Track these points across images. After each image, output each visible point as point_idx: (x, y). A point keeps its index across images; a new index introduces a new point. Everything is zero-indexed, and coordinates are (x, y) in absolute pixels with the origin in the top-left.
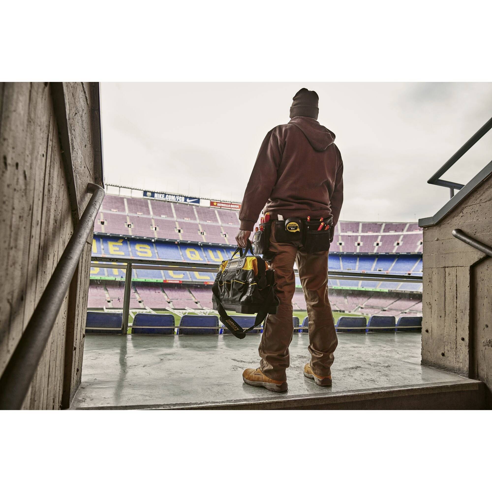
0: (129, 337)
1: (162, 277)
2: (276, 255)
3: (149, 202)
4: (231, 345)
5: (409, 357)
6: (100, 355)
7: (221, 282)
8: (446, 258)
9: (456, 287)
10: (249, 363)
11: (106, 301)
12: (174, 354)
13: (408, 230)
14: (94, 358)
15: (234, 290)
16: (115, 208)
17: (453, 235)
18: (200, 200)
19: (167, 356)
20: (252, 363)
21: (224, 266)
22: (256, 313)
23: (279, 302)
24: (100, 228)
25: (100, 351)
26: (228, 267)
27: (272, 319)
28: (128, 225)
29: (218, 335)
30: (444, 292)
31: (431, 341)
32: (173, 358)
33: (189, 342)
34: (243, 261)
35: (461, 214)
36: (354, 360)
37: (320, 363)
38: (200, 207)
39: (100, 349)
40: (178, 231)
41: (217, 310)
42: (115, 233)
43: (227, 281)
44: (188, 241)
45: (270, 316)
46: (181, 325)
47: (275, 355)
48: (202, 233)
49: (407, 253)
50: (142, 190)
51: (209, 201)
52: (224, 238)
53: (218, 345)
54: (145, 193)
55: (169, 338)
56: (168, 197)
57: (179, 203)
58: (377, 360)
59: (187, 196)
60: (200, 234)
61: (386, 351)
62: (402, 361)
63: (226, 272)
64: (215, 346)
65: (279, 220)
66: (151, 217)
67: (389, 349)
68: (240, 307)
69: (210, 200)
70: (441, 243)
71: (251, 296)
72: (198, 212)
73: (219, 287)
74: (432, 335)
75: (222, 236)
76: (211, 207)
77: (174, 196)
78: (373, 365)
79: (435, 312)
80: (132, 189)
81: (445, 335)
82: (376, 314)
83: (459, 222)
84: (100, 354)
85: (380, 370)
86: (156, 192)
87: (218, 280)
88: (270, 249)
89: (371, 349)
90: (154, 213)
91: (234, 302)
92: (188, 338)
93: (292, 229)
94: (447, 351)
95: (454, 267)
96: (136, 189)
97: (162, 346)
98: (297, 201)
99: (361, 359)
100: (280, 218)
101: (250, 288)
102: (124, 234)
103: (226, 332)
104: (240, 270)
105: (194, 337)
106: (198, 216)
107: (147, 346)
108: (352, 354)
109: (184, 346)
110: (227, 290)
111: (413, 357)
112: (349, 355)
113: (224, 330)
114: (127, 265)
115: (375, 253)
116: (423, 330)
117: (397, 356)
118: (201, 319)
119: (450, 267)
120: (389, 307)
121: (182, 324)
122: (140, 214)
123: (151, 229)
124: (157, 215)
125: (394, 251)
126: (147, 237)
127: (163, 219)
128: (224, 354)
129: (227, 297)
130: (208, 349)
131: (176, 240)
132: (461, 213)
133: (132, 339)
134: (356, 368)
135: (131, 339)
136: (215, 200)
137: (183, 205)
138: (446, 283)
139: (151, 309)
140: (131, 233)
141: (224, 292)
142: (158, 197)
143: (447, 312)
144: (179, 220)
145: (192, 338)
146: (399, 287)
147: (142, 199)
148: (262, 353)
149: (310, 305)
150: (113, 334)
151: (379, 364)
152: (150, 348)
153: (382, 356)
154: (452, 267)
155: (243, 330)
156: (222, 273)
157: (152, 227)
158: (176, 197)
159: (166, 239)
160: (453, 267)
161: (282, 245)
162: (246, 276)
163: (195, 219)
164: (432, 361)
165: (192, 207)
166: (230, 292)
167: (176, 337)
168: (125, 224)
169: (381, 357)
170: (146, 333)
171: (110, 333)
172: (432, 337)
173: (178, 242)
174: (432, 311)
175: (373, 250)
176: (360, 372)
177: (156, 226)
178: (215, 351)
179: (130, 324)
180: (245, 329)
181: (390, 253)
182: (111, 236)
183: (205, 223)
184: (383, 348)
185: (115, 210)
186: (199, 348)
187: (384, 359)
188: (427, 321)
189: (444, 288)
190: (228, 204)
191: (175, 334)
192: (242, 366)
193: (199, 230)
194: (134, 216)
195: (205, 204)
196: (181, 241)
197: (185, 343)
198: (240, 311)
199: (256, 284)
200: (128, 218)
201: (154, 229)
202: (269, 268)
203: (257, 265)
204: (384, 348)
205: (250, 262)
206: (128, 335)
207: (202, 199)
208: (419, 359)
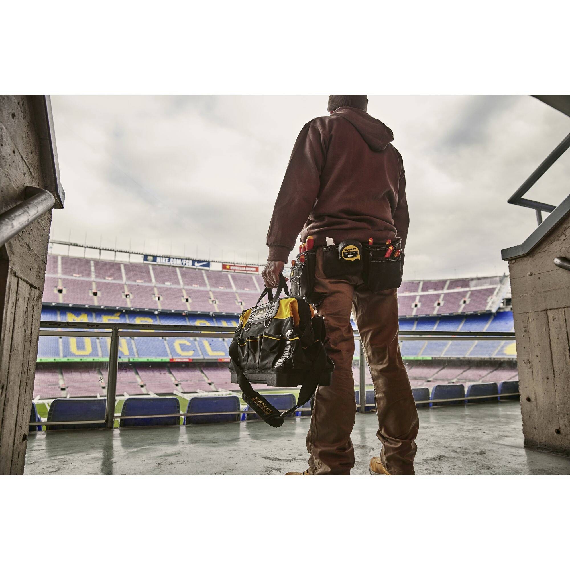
0: (117, 432)
1: (167, 356)
2: (326, 297)
3: (150, 267)
4: (258, 436)
5: (501, 437)
6: (66, 463)
7: (242, 341)
8: (546, 297)
9: (566, 335)
10: (288, 460)
11: (101, 388)
12: (179, 454)
13: (449, 288)
14: (54, 470)
15: (263, 350)
16: (110, 276)
17: (556, 265)
18: (211, 263)
19: (168, 458)
20: (292, 461)
21: (245, 318)
22: (300, 384)
23: (334, 366)
24: (93, 300)
25: (67, 457)
26: (251, 317)
27: (325, 394)
28: (126, 296)
29: (239, 422)
30: (549, 344)
31: (536, 413)
32: (177, 460)
33: (200, 435)
34: (274, 306)
35: (563, 237)
36: (431, 446)
37: (398, 456)
38: (211, 271)
39: (68, 454)
40: (185, 300)
41: (237, 383)
42: (110, 306)
43: (252, 338)
44: (197, 312)
45: (322, 389)
46: (188, 411)
47: (332, 449)
48: (214, 302)
49: (450, 314)
50: (142, 254)
51: (221, 265)
52: (239, 306)
53: (240, 436)
54: (146, 257)
55: (173, 430)
56: (172, 261)
57: (186, 268)
58: (464, 444)
59: (194, 259)
60: (211, 302)
61: (468, 431)
62: (495, 443)
63: (249, 325)
64: (236, 439)
65: (328, 245)
66: (153, 285)
67: (470, 428)
68: (274, 377)
69: (222, 263)
70: (537, 277)
71: (291, 358)
72: (208, 277)
73: (239, 349)
74: (536, 404)
75: (237, 304)
76: (224, 271)
77: (180, 260)
78: (460, 452)
79: (538, 372)
80: (130, 253)
81: (557, 403)
82: (420, 386)
83: (560, 248)
84: (66, 461)
85: (473, 459)
86: (159, 255)
87: (237, 338)
88: (316, 289)
89: (447, 428)
90: (157, 280)
91: (263, 369)
92: (199, 428)
93: (349, 256)
94: (564, 426)
95: (561, 309)
96: (135, 253)
97: (162, 443)
98: (352, 217)
99: (439, 445)
100: (330, 241)
101: (289, 346)
102: (121, 306)
103: (250, 417)
104: (272, 319)
105: (208, 427)
106: (209, 282)
107: (139, 444)
108: (424, 437)
109: (193, 441)
110: (252, 352)
111: (506, 437)
112: (422, 440)
113: (248, 414)
114: (112, 332)
115: (414, 316)
116: (523, 398)
117: (485, 437)
118: (216, 401)
119: (554, 309)
120: (434, 377)
121: (189, 409)
122: (139, 282)
123: (154, 299)
124: (160, 283)
125: (435, 313)
126: (149, 309)
127: (167, 286)
128: (251, 449)
129: (252, 362)
130: (226, 443)
131: (184, 311)
132: (563, 235)
133: (121, 435)
134: (440, 459)
135: (119, 435)
136: (228, 263)
137: (191, 270)
138: (550, 332)
139: (156, 394)
140: (129, 304)
141: (248, 355)
142: (161, 262)
143: (557, 372)
144: (186, 287)
145: (204, 428)
146: (444, 353)
147: (142, 265)
148: (313, 447)
149: (376, 370)
150: (93, 429)
151: (468, 451)
152: (143, 448)
153: (466, 438)
154: (557, 309)
155: (280, 413)
156: (243, 328)
157: (155, 297)
158: (183, 260)
159: (171, 310)
160: (559, 308)
161: (333, 283)
162: (282, 328)
163: (205, 285)
164: (541, 442)
165: (201, 272)
166: (258, 355)
167: (183, 429)
168: (123, 294)
169: (465, 440)
170: (140, 425)
171: (89, 428)
172: (537, 407)
173: (186, 313)
174: (534, 371)
175: (412, 312)
176: (449, 465)
177: (159, 295)
178: (237, 445)
179: (117, 414)
180: (282, 411)
181: (431, 315)
182: (105, 308)
183: (217, 290)
184: (461, 427)
185: (110, 279)
186: (214, 443)
187: (471, 442)
188: (527, 385)
189: (548, 339)
190: (243, 267)
191: (180, 424)
192: (278, 467)
193: (210, 298)
194: (133, 285)
195: (216, 267)
196: (189, 311)
197: (195, 436)
198: (275, 383)
199: (298, 338)
200: (126, 287)
201: (157, 299)
202: (316, 314)
203: (297, 309)
204: (463, 426)
205: (286, 305)
206: (114, 429)
207: (212, 261)
208: (520, 440)
